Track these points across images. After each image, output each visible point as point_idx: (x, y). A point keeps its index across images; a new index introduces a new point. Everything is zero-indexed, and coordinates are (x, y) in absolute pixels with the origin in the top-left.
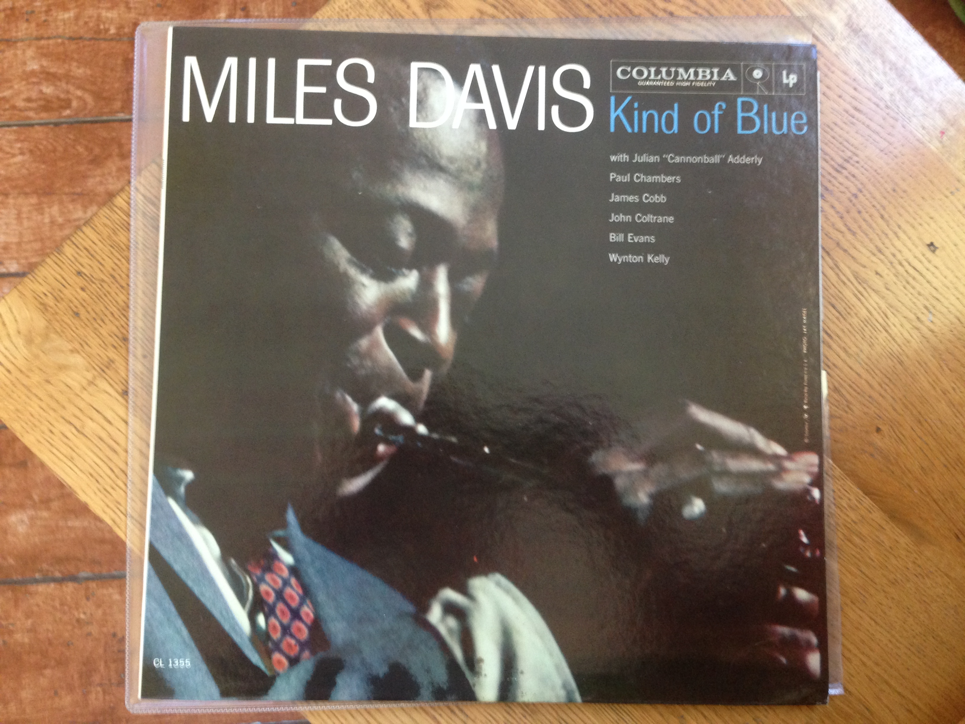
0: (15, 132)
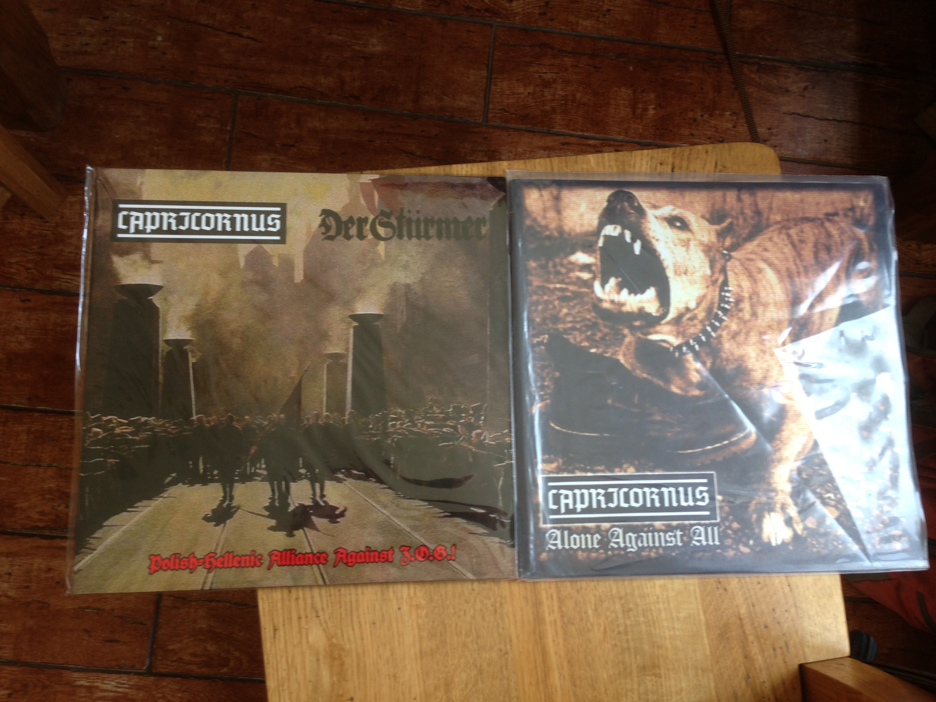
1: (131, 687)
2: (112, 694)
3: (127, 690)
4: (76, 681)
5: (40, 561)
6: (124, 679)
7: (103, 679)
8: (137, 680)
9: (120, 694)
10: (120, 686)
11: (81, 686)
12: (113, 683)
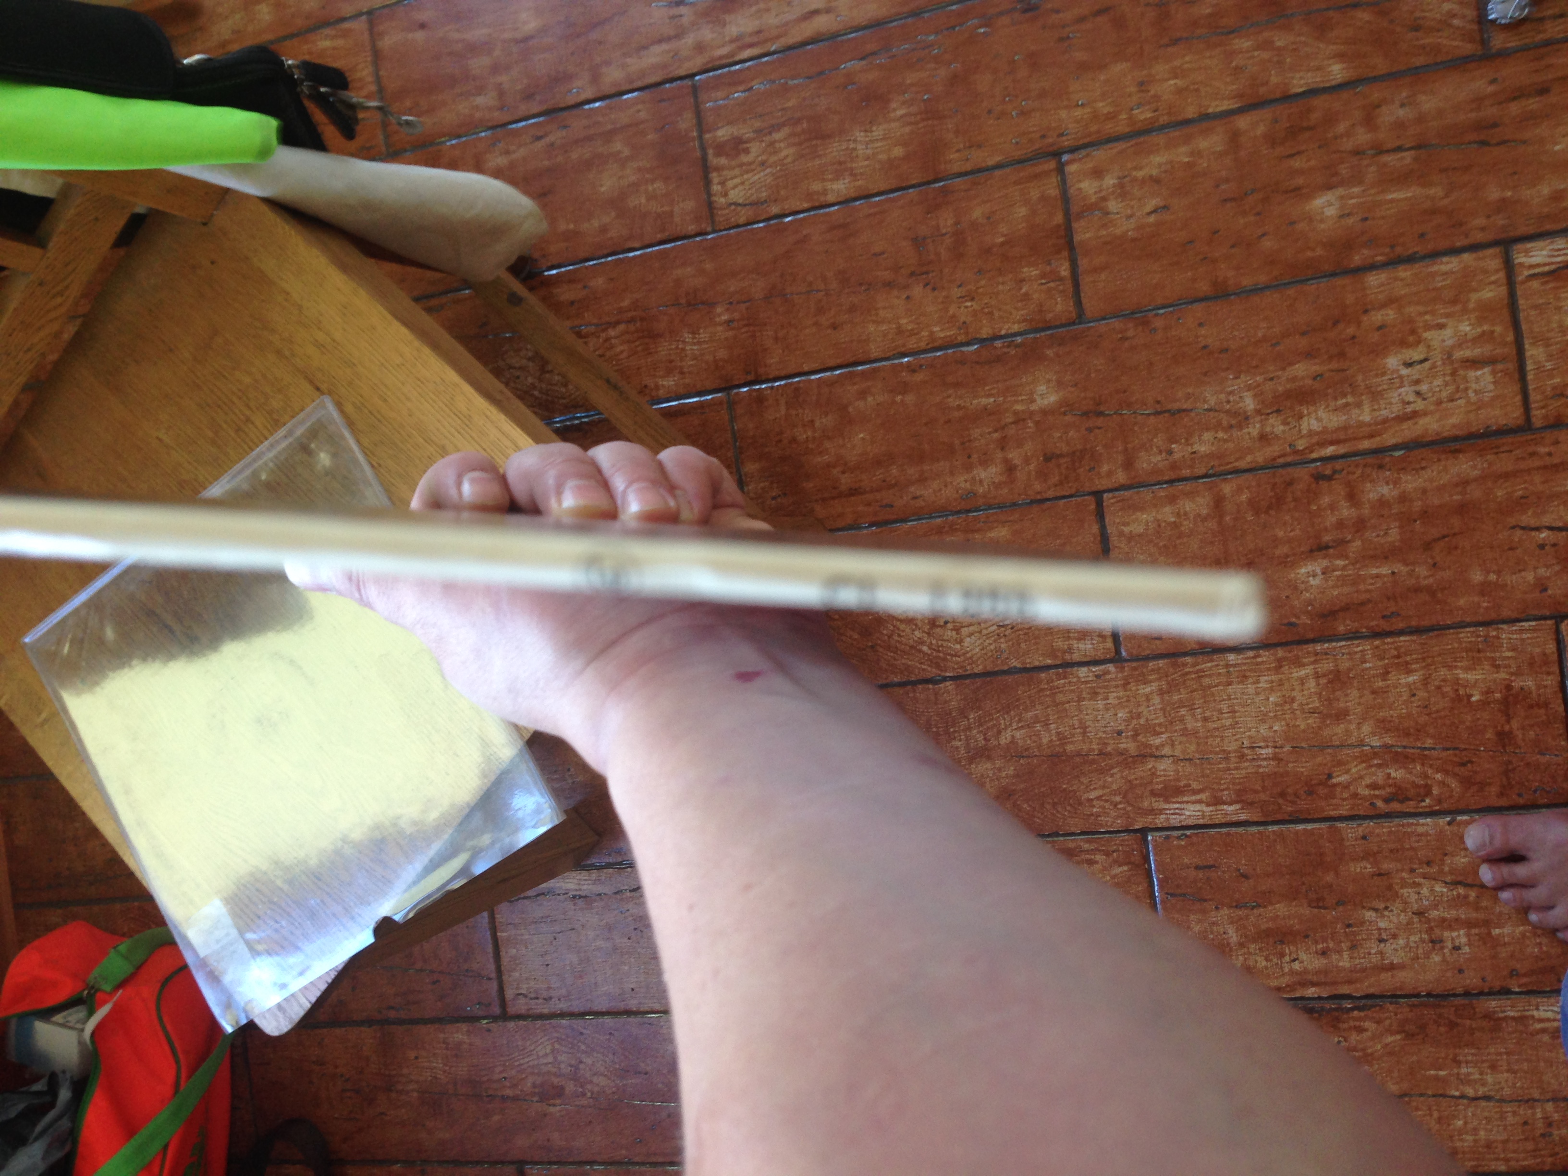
0: (1102, 826)
1: (1161, 811)
2: (1185, 799)
3: (1167, 806)
4: (1240, 809)
5: (1341, 964)
6: (1175, 821)
7: (1203, 817)
8: (1157, 821)
9: (1174, 800)
10: (1177, 811)
11: (1231, 804)
12: (1187, 813)
